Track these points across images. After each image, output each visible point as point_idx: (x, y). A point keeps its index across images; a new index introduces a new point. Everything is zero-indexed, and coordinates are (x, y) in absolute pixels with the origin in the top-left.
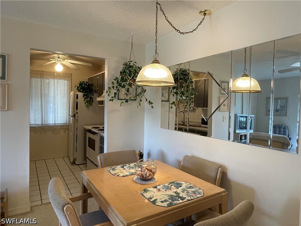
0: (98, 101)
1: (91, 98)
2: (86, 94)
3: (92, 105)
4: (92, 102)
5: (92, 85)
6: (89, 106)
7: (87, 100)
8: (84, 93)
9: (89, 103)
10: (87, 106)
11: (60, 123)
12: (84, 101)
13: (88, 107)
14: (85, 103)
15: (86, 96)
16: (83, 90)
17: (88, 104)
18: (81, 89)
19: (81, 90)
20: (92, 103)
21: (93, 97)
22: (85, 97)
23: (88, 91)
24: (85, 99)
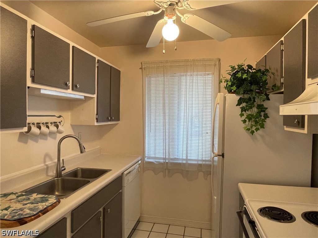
0: (284, 116)
1: (262, 109)
2: (246, 96)
3: (262, 126)
4: (263, 118)
5: (265, 72)
6: (254, 129)
7: (249, 112)
8: (242, 96)
9: (256, 122)
10: (248, 130)
11: (196, 158)
12: (242, 115)
13: (253, 132)
14: (244, 121)
15: (247, 103)
16: (238, 87)
17: (254, 123)
18: (232, 86)
19: (234, 88)
20: (264, 121)
21: (266, 104)
22: (244, 105)
23: (254, 87)
24: (243, 109)
